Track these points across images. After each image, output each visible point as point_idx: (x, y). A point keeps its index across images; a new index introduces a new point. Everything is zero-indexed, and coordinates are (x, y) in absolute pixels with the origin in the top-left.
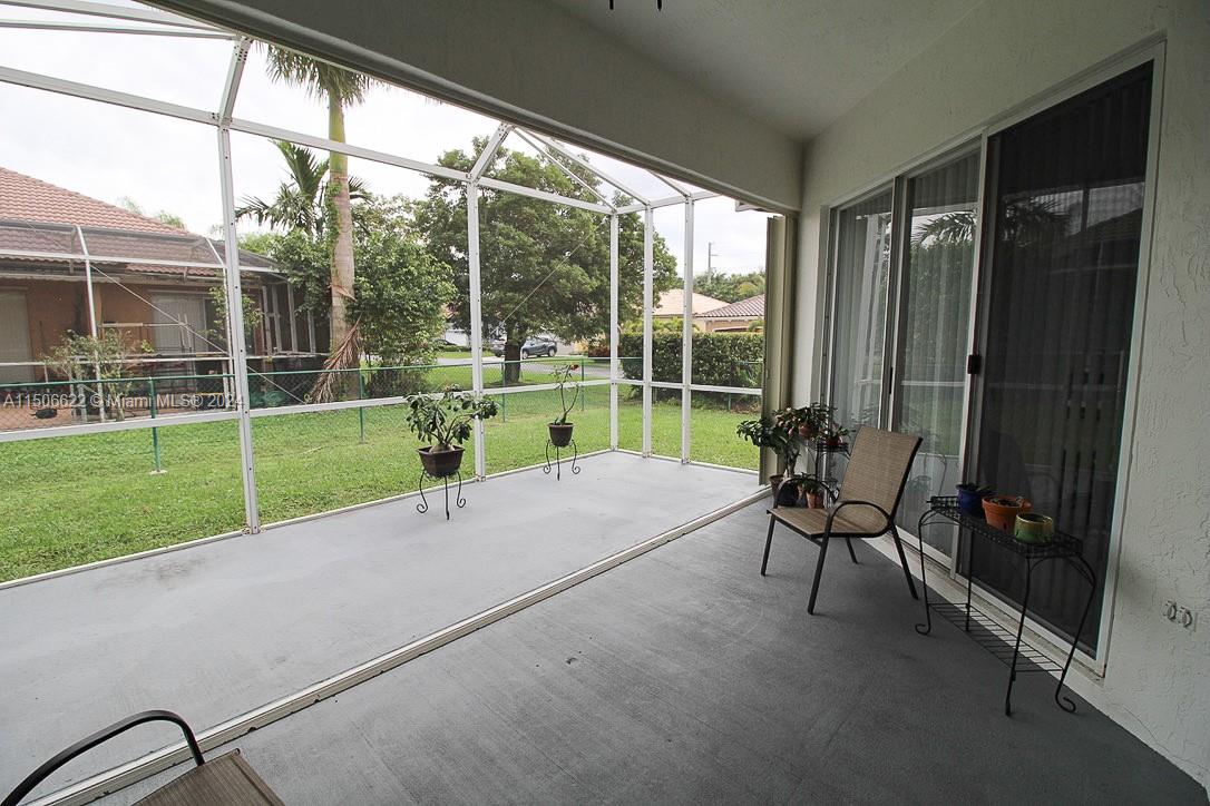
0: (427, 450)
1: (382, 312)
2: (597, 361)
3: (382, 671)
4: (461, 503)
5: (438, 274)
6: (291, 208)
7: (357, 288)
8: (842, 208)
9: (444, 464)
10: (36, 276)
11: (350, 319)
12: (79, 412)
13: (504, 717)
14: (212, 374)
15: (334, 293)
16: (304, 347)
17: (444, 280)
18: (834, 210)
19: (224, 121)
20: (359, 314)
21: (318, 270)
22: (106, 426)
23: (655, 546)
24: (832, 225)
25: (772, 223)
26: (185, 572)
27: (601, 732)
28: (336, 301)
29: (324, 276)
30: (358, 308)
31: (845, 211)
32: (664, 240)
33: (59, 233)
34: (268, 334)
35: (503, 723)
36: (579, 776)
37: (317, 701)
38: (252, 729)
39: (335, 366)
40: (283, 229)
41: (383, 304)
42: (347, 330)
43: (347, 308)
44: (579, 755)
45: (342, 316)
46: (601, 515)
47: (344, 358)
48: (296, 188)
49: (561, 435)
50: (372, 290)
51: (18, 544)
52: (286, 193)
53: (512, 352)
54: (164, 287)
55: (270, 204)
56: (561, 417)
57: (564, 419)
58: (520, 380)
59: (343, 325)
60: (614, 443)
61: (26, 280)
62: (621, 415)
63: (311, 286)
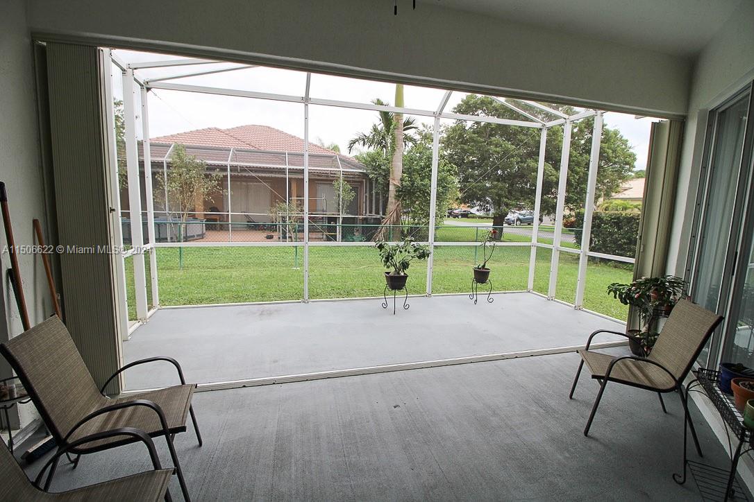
0: (388, 273)
1: (414, 193)
2: (570, 230)
3: (307, 380)
4: (406, 307)
5: (449, 171)
6: (378, 139)
7: (402, 180)
8: (720, 110)
9: (397, 282)
10: (273, 175)
11: (397, 197)
12: (279, 238)
13: (341, 421)
14: (333, 224)
15: (391, 183)
16: (377, 213)
17: (452, 175)
18: (712, 112)
19: (306, 100)
20: (401, 195)
21: (384, 170)
22: (288, 243)
23: (503, 358)
24: (710, 125)
25: (656, 128)
26: (270, 313)
27: (379, 449)
28: (392, 188)
29: (387, 174)
30: (401, 191)
31: (724, 112)
32: (627, 141)
33: (279, 156)
34: (364, 204)
35: (338, 424)
36: (350, 463)
37: (274, 383)
38: (244, 386)
39: (387, 223)
40: (372, 150)
41: (414, 189)
42: (395, 203)
43: (396, 191)
44: (358, 454)
45: (393, 196)
46: (485, 331)
47: (392, 219)
48: (381, 126)
49: (481, 276)
50: (409, 181)
51: (229, 291)
52: (375, 129)
53: (499, 220)
54: (322, 180)
55: (367, 135)
56: (482, 265)
57: (484, 266)
58: (502, 239)
59: (394, 201)
60: (530, 286)
61: (268, 177)
62: (560, 269)
63: (380, 179)
